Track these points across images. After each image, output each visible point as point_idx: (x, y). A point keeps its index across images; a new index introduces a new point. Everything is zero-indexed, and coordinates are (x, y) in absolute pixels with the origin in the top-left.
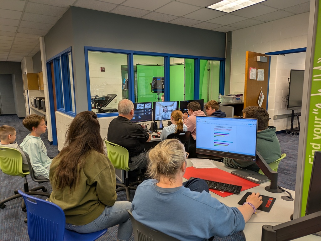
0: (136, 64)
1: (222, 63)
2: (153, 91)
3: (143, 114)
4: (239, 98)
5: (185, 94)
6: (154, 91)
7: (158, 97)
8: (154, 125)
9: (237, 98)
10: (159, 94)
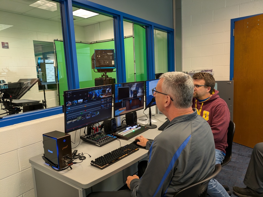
0: (54, 40)
6: (98, 70)
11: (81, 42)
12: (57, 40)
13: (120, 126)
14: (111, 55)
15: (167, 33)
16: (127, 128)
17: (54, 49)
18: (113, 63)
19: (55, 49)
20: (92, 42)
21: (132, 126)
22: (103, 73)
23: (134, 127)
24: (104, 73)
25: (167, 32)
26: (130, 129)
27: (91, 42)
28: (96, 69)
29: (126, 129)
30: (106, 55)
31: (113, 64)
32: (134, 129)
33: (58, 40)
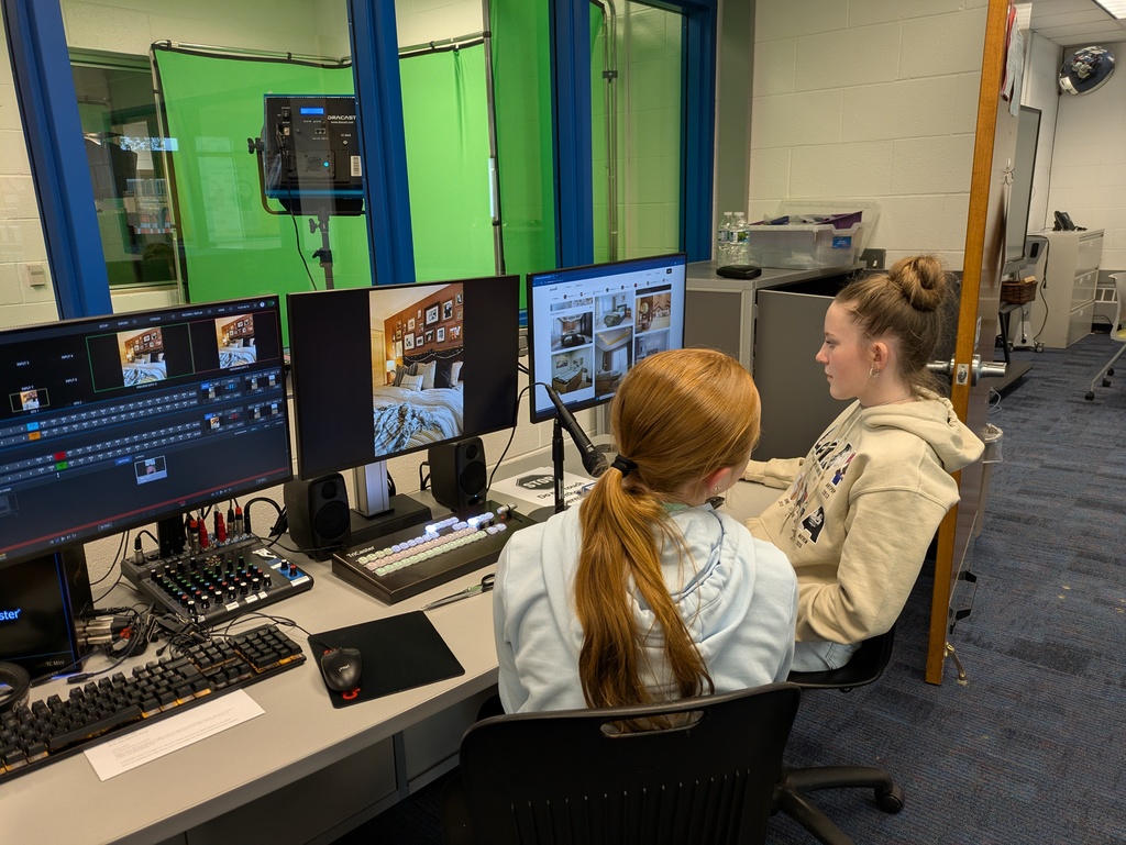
0: (154, 47)
1: (694, 26)
2: (275, 204)
3: (189, 432)
4: (845, 238)
5: (497, 223)
6: (283, 202)
7: (319, 246)
8: (321, 502)
9: (836, 239)
10: (324, 221)
11: (289, 60)
12: (168, 47)
13: (387, 508)
14: (345, 128)
15: (680, 16)
16: (427, 528)
17: (155, 92)
18: (356, 170)
19: (160, 92)
20: (343, 61)
21: (463, 518)
22: (311, 221)
23: (474, 522)
24: (315, 218)
25: (679, 9)
26: (448, 530)
27: (340, 59)
28: (271, 197)
29: (423, 532)
30: (324, 126)
31: (352, 175)
32: (469, 530)
33: (169, 44)
